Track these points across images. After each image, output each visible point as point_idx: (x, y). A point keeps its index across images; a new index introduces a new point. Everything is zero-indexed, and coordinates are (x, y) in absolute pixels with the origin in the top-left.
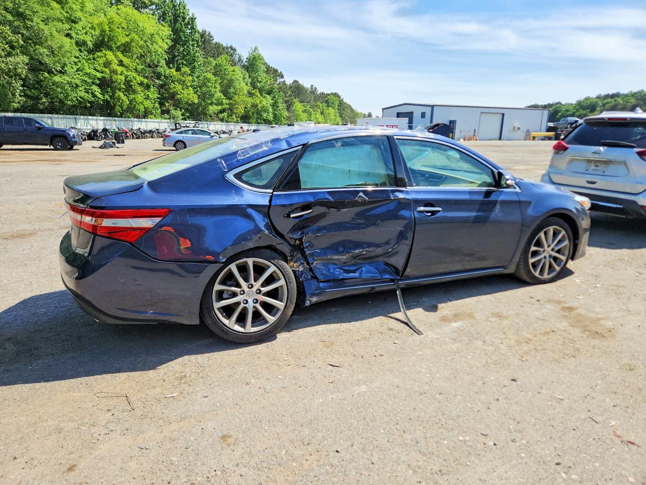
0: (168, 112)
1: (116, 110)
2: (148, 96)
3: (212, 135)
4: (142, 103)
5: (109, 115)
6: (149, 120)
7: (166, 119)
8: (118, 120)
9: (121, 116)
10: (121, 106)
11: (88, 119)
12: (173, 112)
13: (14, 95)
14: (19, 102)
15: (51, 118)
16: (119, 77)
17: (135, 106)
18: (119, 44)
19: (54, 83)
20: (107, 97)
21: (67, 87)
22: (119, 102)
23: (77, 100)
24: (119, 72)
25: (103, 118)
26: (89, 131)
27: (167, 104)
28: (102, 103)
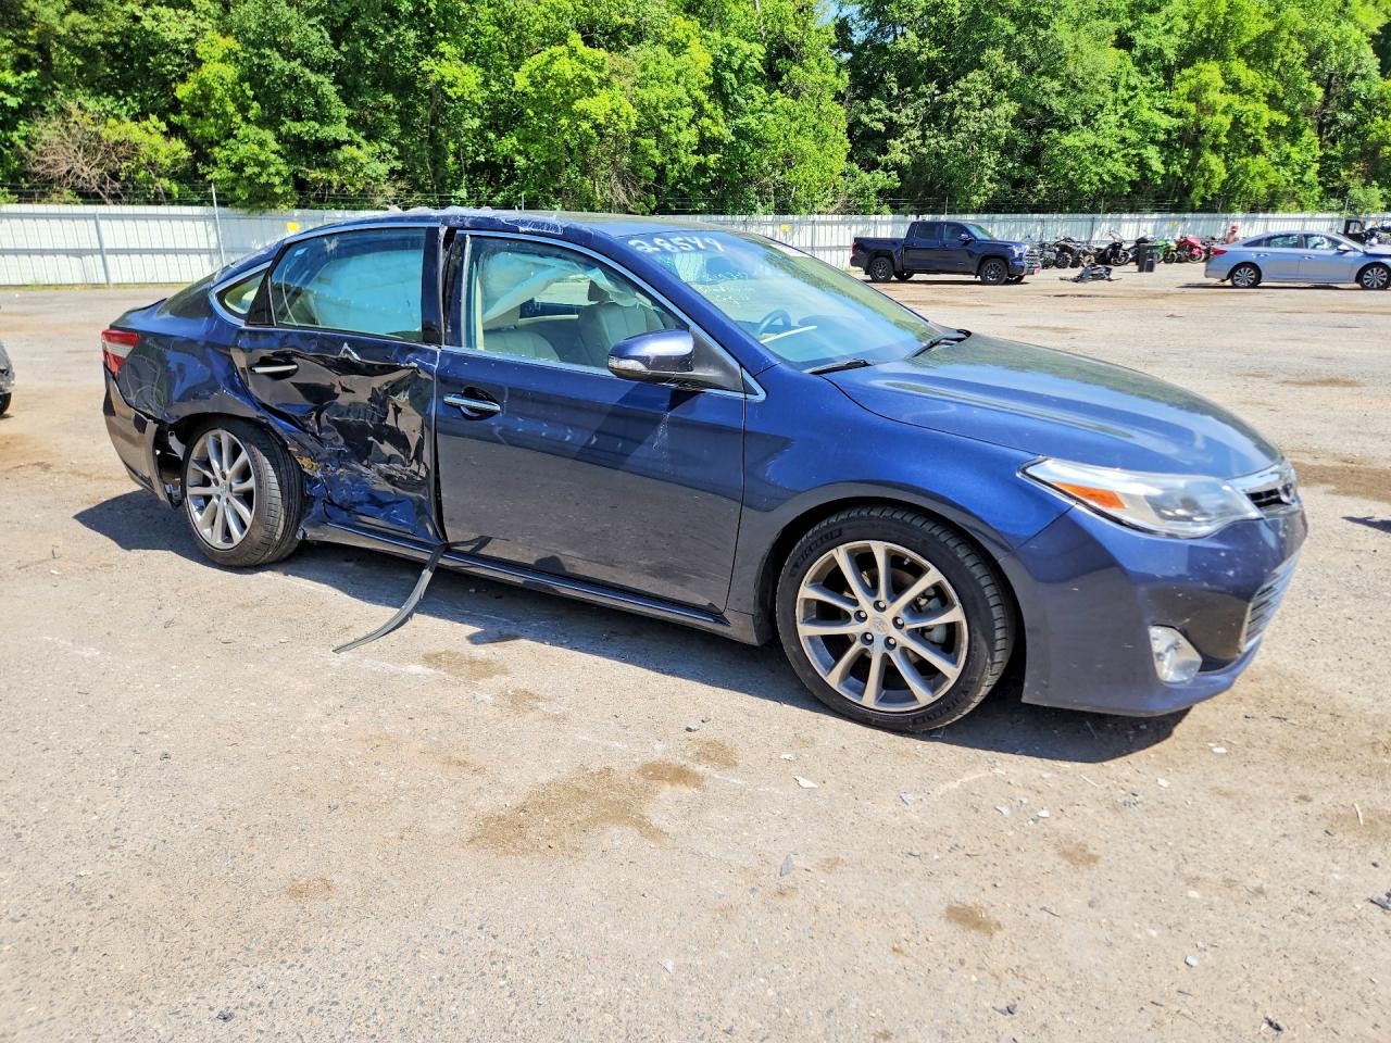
0: (1342, 193)
1: (1192, 196)
2: (1288, 157)
3: (1342, 247)
4: (1262, 176)
5: (1177, 209)
6: (1276, 215)
7: (1331, 210)
8: (1192, 220)
9: (1202, 210)
10: (1207, 186)
11: (1119, 220)
12: (1356, 192)
13: (980, 180)
14: (985, 194)
15: (1043, 221)
16: (1219, 118)
17: (1242, 183)
18: (1245, 40)
19: (1065, 151)
20: (1177, 168)
21: (1087, 156)
22: (1203, 175)
23: (1101, 180)
24: (1220, 108)
25: (1156, 216)
26: (1104, 246)
27: (1343, 173)
28: (1159, 182)
